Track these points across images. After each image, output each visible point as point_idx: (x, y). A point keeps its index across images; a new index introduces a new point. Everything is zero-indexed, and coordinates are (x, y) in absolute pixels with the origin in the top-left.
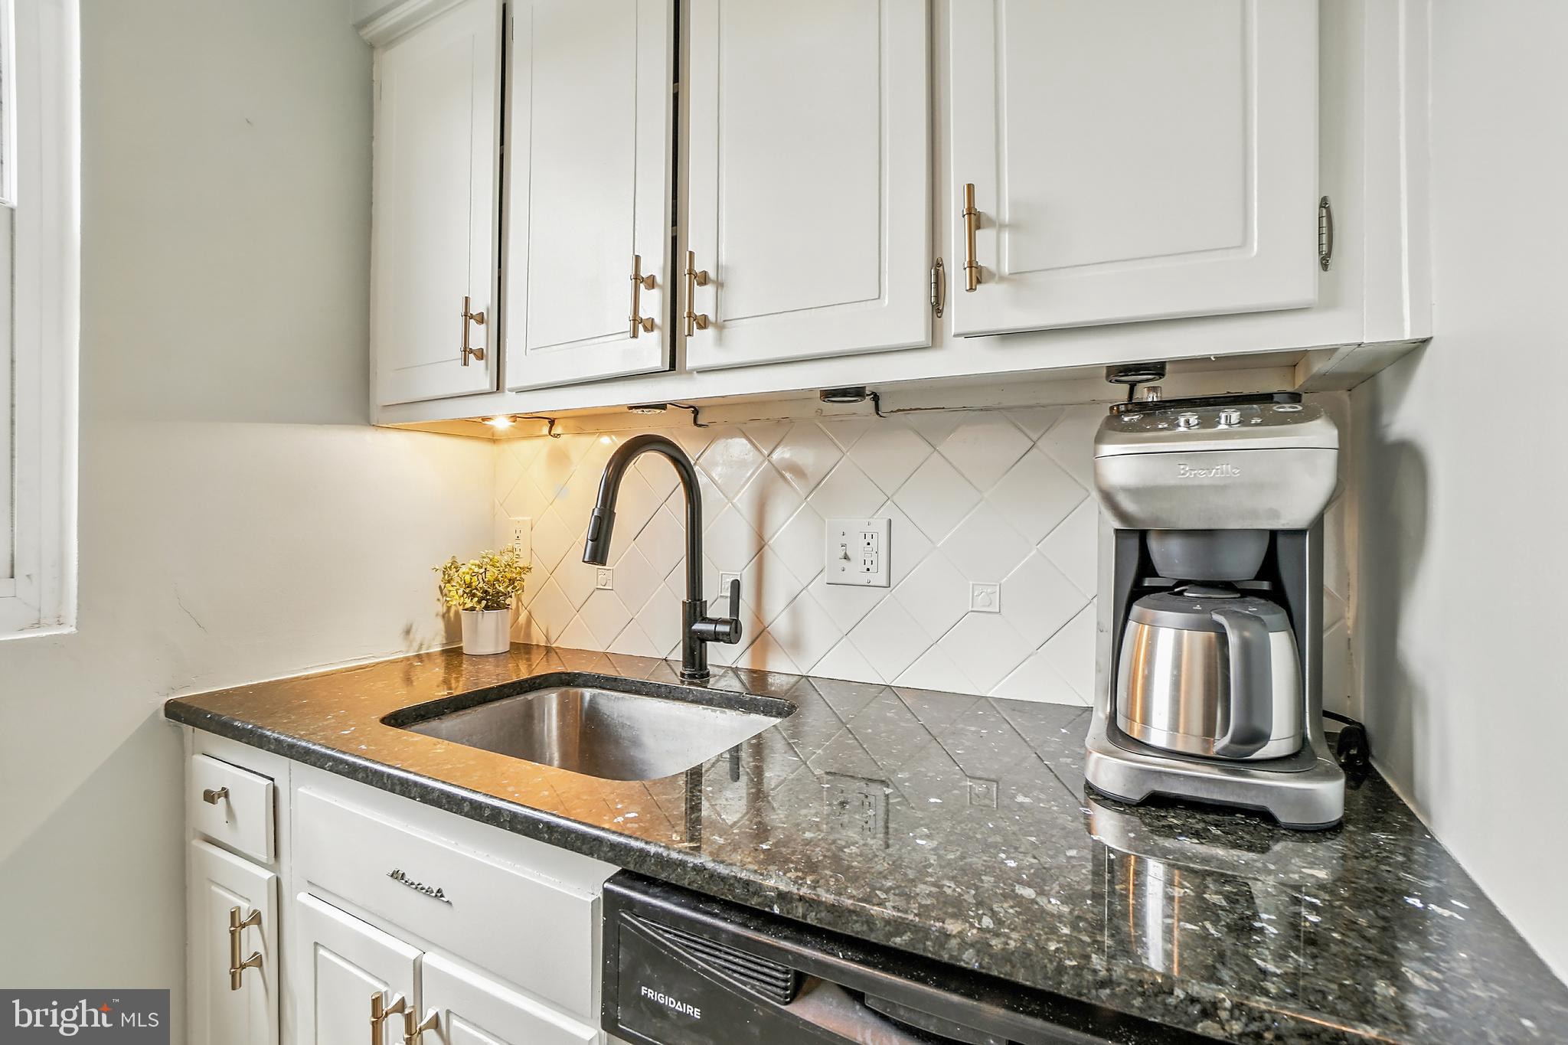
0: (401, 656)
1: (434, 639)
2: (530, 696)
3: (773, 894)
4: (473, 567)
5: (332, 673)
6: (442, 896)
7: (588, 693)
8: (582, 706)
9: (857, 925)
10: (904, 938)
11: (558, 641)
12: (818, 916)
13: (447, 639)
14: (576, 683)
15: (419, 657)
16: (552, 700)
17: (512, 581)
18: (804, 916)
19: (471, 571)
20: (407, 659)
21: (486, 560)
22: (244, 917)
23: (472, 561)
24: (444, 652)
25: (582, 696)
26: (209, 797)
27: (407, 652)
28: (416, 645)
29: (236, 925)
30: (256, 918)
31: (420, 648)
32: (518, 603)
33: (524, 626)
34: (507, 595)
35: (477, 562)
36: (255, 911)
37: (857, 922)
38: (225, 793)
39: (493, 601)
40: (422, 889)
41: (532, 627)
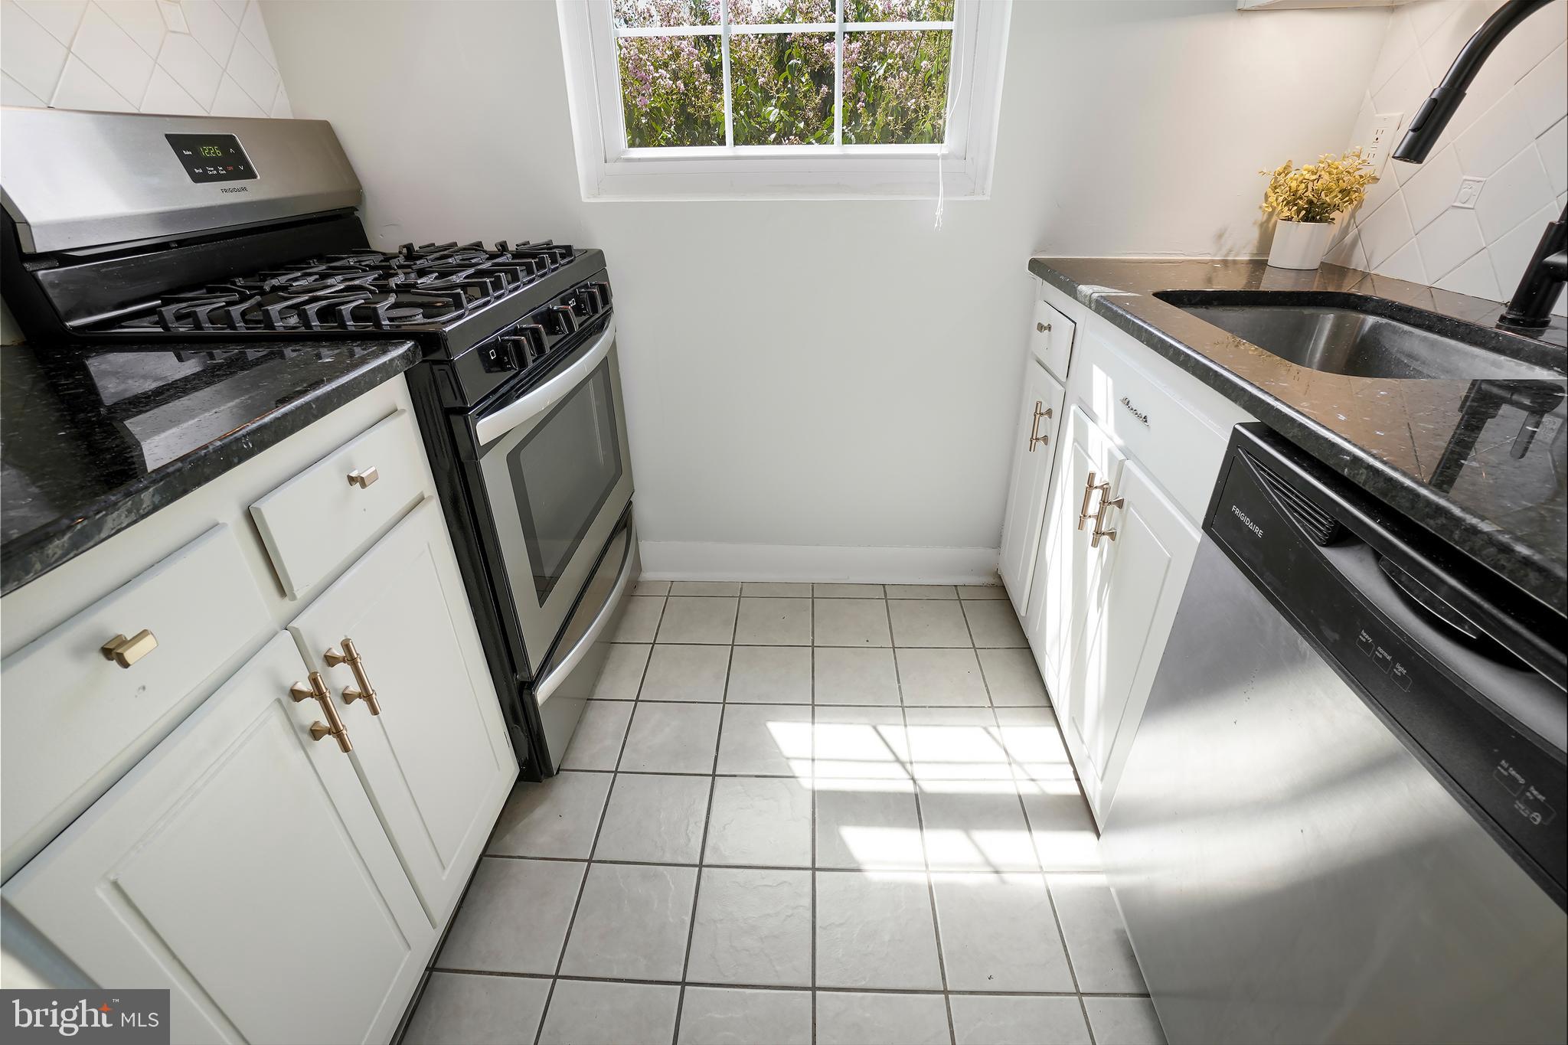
0: (1208, 258)
1: (1244, 247)
2: (1307, 311)
3: (1348, 458)
4: (1305, 173)
5: (1146, 261)
6: (1146, 421)
7: (1371, 320)
8: (1359, 331)
9: (1404, 500)
10: (1436, 522)
11: (1379, 268)
12: (1375, 485)
13: (1258, 249)
14: (1364, 309)
15: (1225, 262)
16: (1328, 320)
17: (1345, 192)
18: (1365, 483)
19: (1302, 178)
20: (1213, 261)
21: (1322, 165)
22: (1043, 411)
23: (1306, 166)
24: (1251, 262)
25: (1363, 322)
26: (1041, 327)
27: (1215, 256)
28: (1224, 251)
29: (1038, 414)
30: (1049, 412)
31: (1227, 254)
32: (1350, 220)
33: (1347, 246)
34: (1336, 207)
35: (1312, 167)
36: (1050, 409)
37: (1404, 498)
38: (1049, 328)
39: (1314, 212)
40: (1136, 414)
41: (1357, 248)
